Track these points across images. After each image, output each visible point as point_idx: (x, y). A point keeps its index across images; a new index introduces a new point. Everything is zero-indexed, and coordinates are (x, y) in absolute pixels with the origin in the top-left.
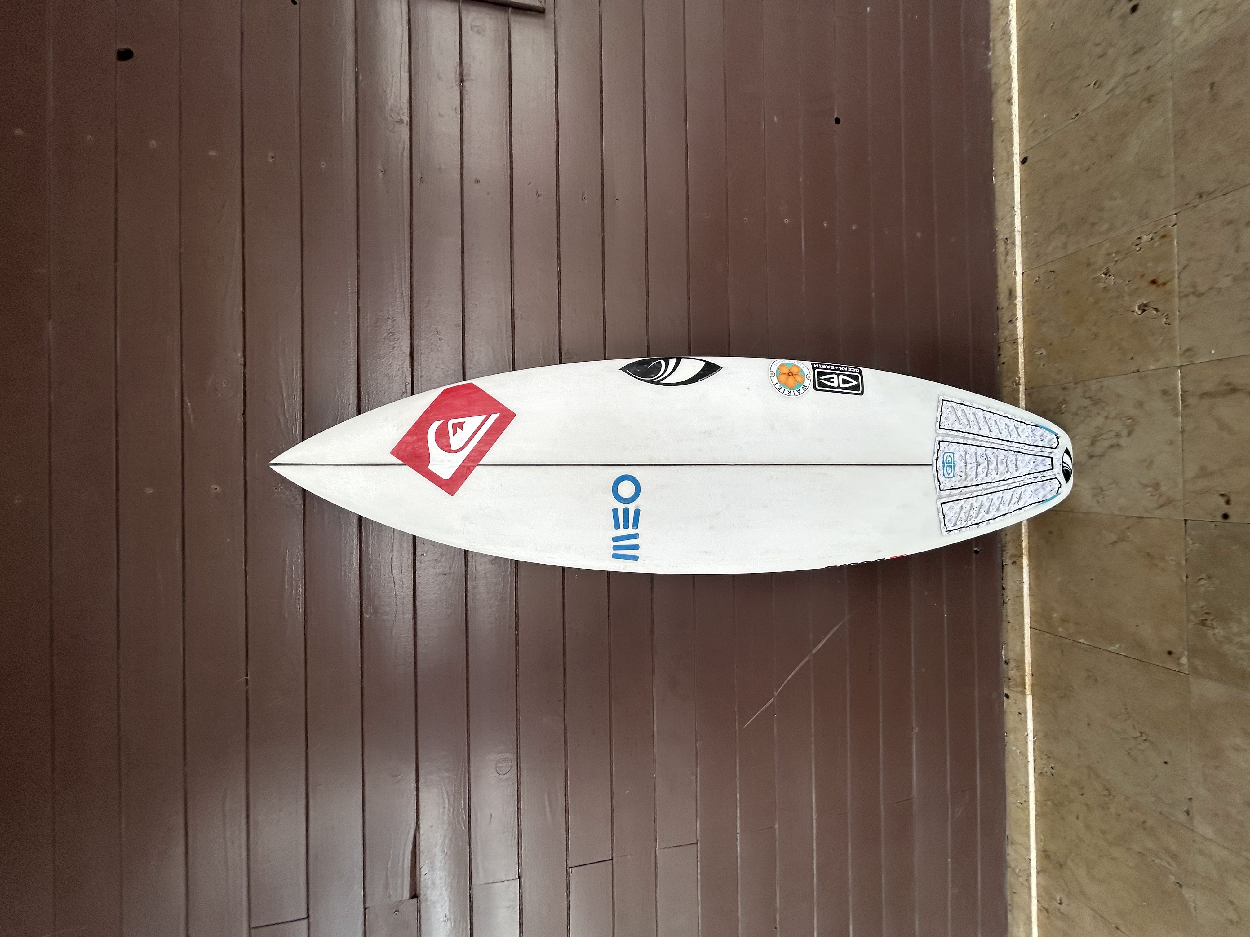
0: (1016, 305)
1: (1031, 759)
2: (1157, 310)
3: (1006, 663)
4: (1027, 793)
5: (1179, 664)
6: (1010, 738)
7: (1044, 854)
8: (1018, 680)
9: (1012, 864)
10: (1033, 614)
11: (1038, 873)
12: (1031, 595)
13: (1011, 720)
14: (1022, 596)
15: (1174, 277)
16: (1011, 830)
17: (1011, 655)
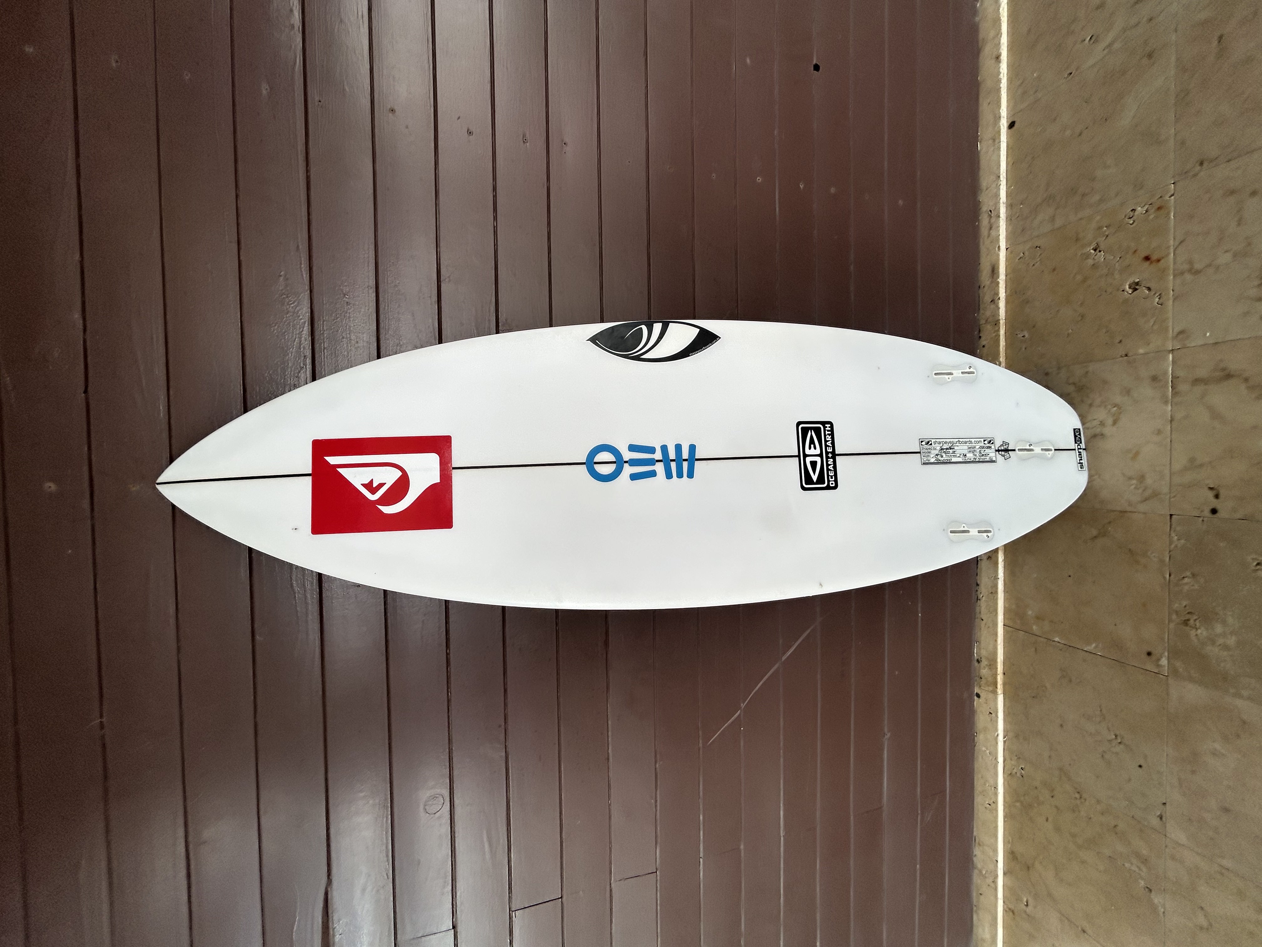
0: (998, 283)
1: (1001, 759)
2: (1149, 289)
3: (978, 661)
4: (996, 794)
5: (1158, 666)
6: (980, 738)
7: (1012, 856)
8: (990, 679)
9: (979, 866)
10: (1007, 611)
11: (1005, 874)
12: (1005, 591)
13: (981, 720)
14: (996, 592)
15: (1168, 254)
16: (979, 831)
17: (984, 653)
